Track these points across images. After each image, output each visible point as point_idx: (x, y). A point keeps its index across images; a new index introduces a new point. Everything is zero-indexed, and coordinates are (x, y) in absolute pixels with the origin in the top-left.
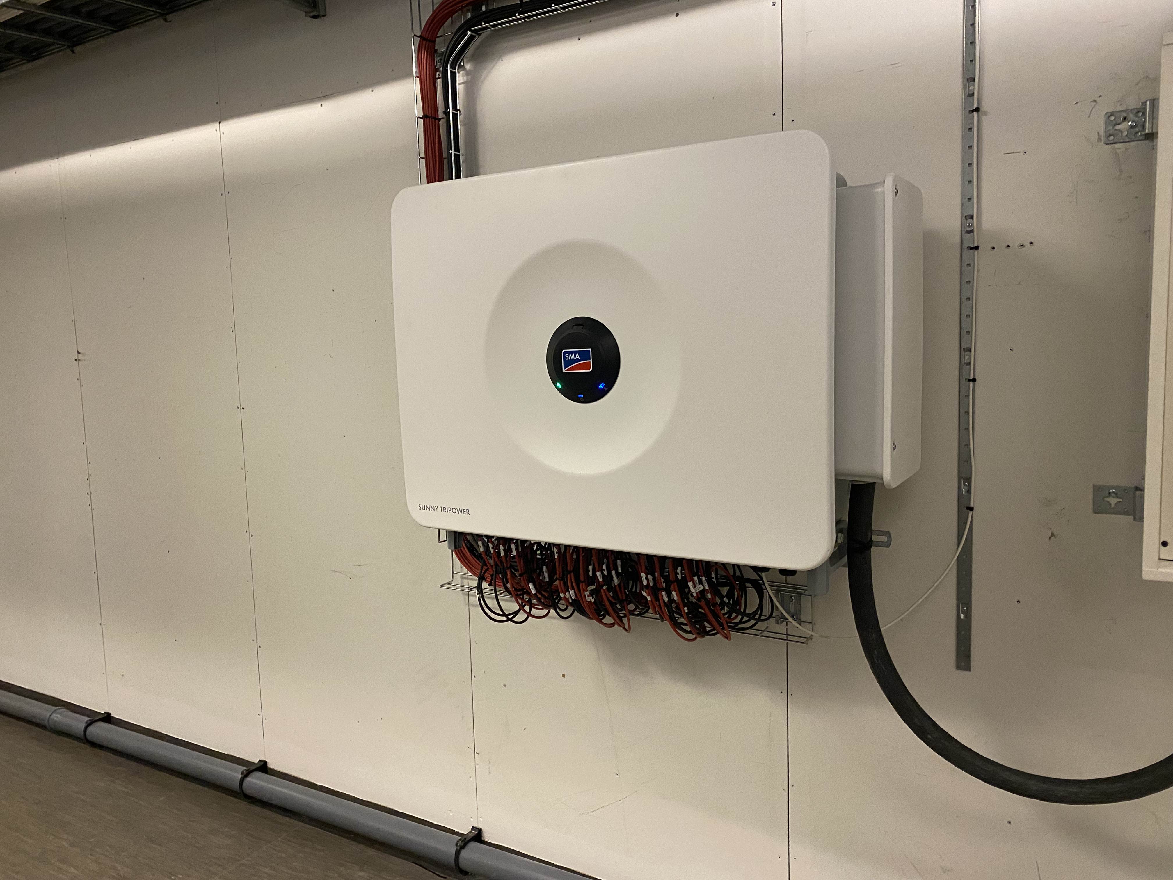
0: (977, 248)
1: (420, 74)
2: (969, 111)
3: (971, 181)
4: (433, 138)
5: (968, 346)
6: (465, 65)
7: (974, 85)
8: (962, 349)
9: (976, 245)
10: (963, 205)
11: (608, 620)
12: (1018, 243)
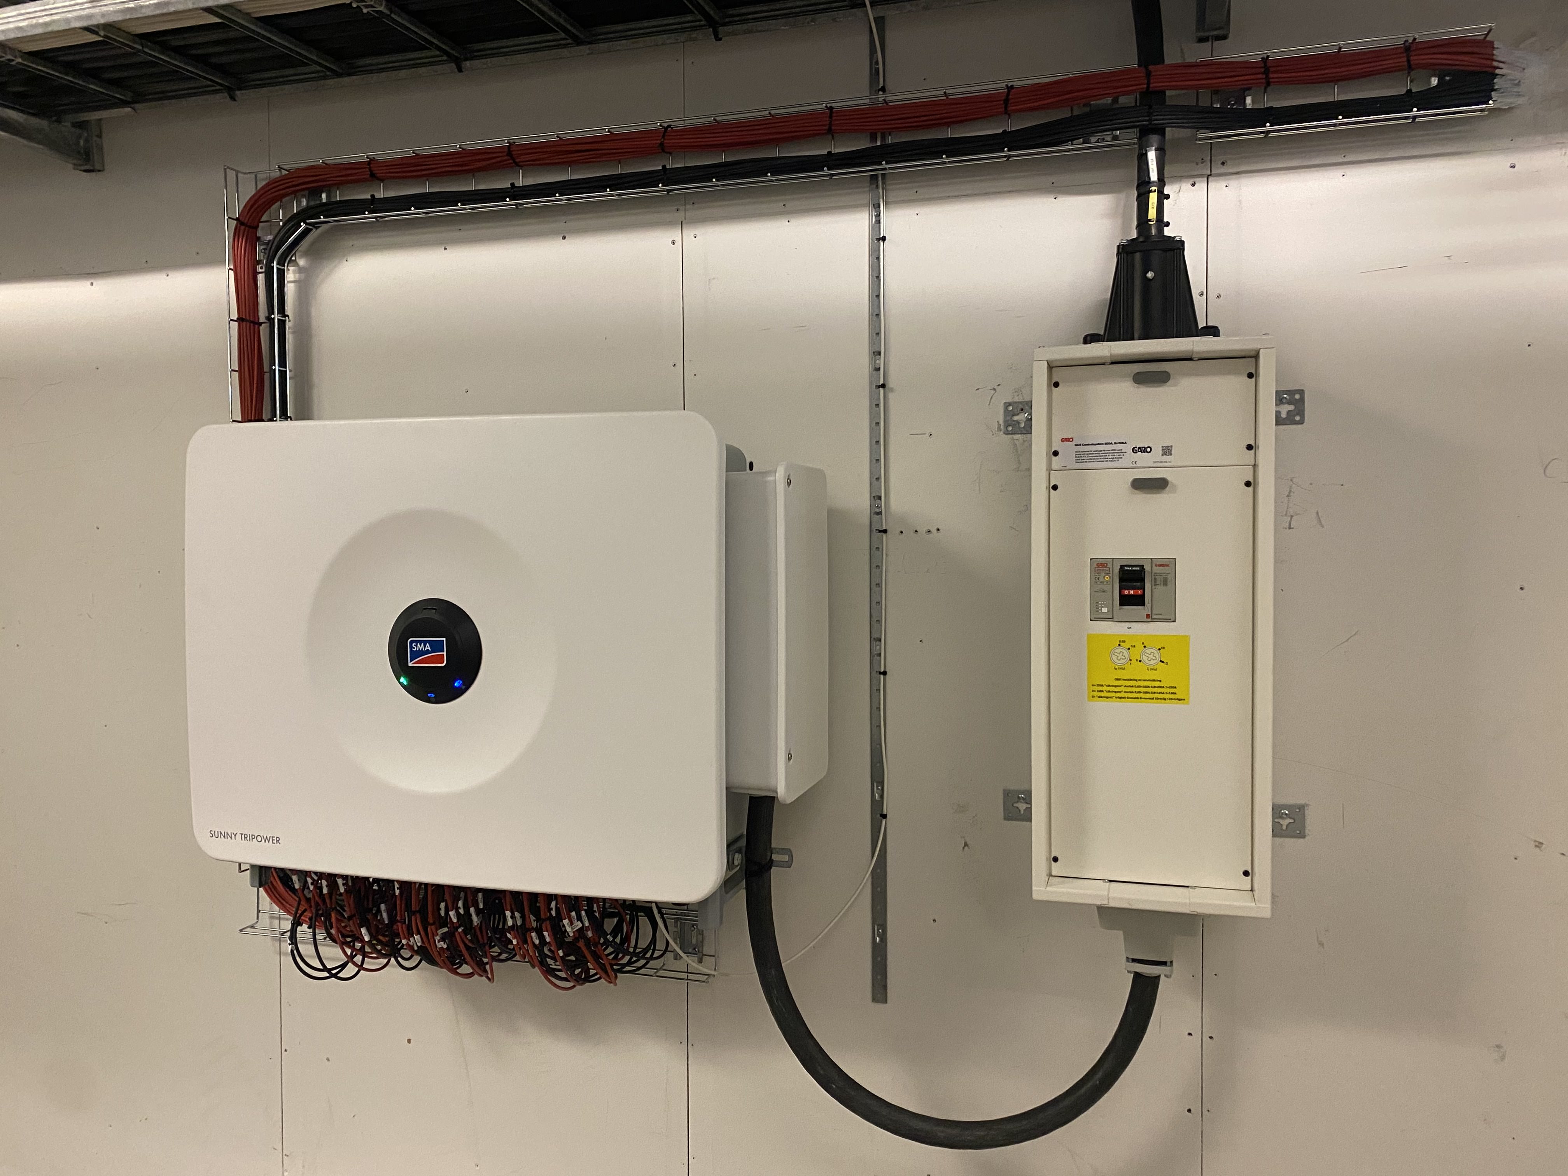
0: (885, 531)
1: (235, 266)
2: (876, 386)
3: (878, 460)
4: (251, 348)
5: (878, 636)
6: (297, 260)
7: (879, 359)
8: (872, 639)
9: (884, 528)
10: (871, 484)
11: (466, 969)
12: (925, 529)
